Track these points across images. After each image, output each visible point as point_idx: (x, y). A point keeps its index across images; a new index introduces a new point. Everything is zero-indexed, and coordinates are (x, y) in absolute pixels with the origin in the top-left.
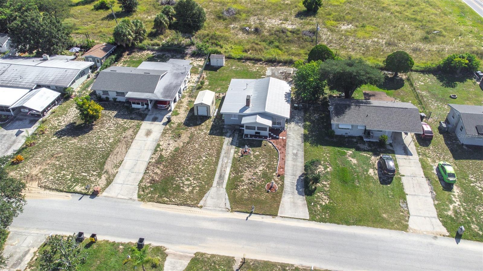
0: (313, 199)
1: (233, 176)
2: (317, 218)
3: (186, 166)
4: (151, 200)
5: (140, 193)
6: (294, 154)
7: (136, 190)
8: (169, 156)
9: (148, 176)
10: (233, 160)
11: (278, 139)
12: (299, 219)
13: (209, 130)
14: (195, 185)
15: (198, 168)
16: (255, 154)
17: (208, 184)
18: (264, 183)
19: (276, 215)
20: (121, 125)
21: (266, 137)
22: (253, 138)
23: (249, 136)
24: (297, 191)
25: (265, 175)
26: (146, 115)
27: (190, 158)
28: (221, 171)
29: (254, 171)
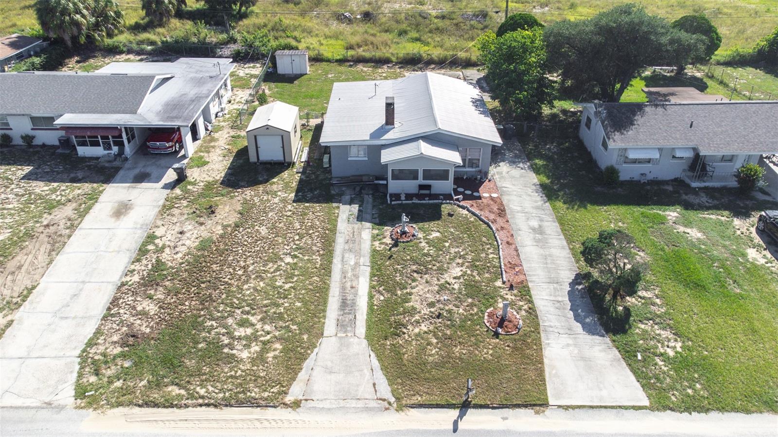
0: (636, 342)
1: (382, 298)
2: (673, 398)
3: (238, 286)
4: (122, 399)
5: (85, 380)
6: (533, 229)
7: (72, 372)
8: (183, 263)
9: (114, 326)
10: (373, 256)
11: (480, 198)
12: (620, 407)
13: (292, 192)
14: (268, 337)
15: (274, 288)
16: (431, 237)
17: (308, 331)
18: (476, 310)
19: (545, 404)
20: (41, 197)
21: (448, 197)
22: (415, 201)
23: (403, 197)
24: (579, 325)
25: (472, 288)
26: (117, 170)
27: (245, 261)
28: (343, 288)
29: (438, 280)
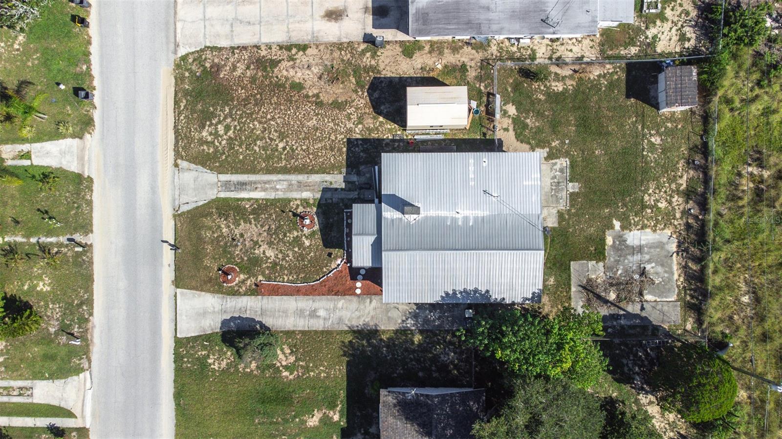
1: (247, 206)
2: (181, 349)
3: (257, 118)
4: (179, 80)
5: (190, 57)
6: (315, 311)
7: (196, 47)
8: (277, 78)
9: (225, 56)
10: (284, 200)
11: (354, 279)
12: (176, 322)
14: (217, 144)
16: (304, 239)
17: (222, 165)
18: (238, 261)
19: (177, 287)
24: (228, 318)
25: (255, 261)
